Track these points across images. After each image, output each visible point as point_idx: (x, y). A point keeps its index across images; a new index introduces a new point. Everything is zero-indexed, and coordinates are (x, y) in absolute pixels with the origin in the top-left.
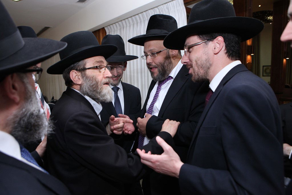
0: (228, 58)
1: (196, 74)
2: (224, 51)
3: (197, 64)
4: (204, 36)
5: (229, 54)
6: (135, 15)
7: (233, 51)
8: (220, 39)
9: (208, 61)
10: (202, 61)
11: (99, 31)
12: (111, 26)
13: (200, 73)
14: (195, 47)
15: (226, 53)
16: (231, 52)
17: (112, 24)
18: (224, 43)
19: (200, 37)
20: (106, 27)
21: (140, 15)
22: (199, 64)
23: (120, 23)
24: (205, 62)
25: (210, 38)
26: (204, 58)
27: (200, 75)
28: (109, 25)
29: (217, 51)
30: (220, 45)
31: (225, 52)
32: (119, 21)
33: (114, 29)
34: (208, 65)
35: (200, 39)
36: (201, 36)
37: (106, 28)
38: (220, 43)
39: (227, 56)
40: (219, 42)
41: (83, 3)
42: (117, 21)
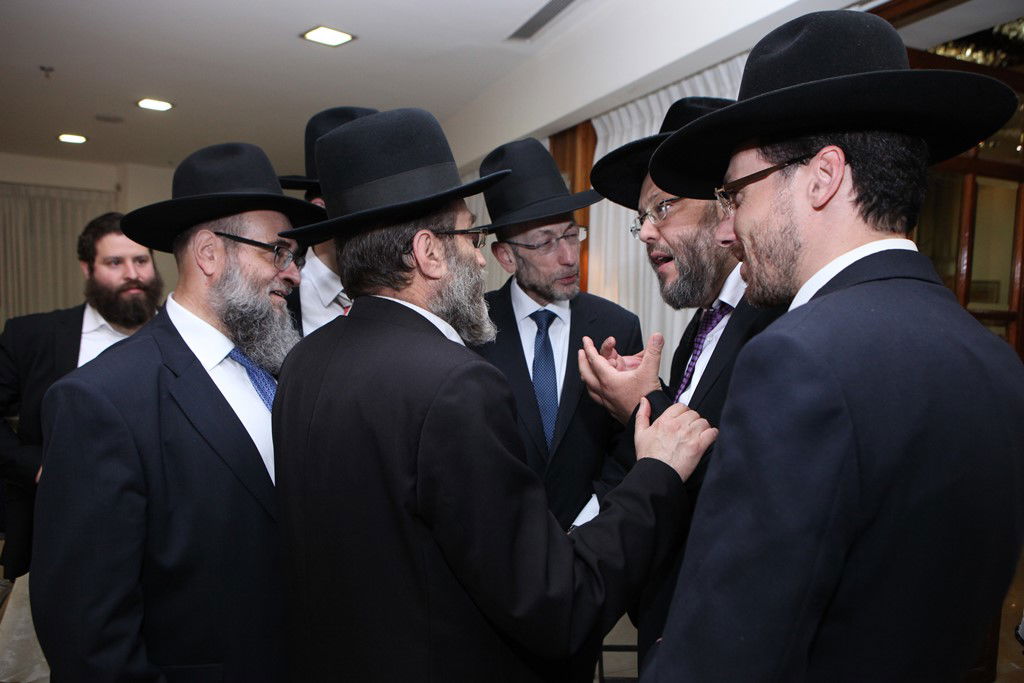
0: (861, 220)
1: (755, 279)
2: (850, 195)
3: (754, 245)
4: (779, 148)
5: (869, 205)
6: (692, 76)
7: (883, 195)
8: (832, 154)
9: (790, 233)
10: (771, 233)
11: (572, 131)
12: (613, 114)
13: (767, 276)
14: (751, 187)
15: (857, 201)
16: (875, 199)
17: (615, 109)
18: (848, 168)
19: (766, 154)
20: (596, 117)
21: (708, 74)
22: (761, 246)
23: (641, 103)
24: (779, 238)
25: (797, 156)
26: (777, 223)
27: (767, 281)
28: (607, 113)
29: (822, 195)
30: (830, 175)
31: (854, 197)
32: (637, 96)
33: (622, 124)
34: (790, 246)
35: (766, 161)
36: (769, 150)
37: (596, 124)
38: (832, 169)
39: (861, 213)
40: (828, 168)
41: (528, 41)
42: (632, 97)
